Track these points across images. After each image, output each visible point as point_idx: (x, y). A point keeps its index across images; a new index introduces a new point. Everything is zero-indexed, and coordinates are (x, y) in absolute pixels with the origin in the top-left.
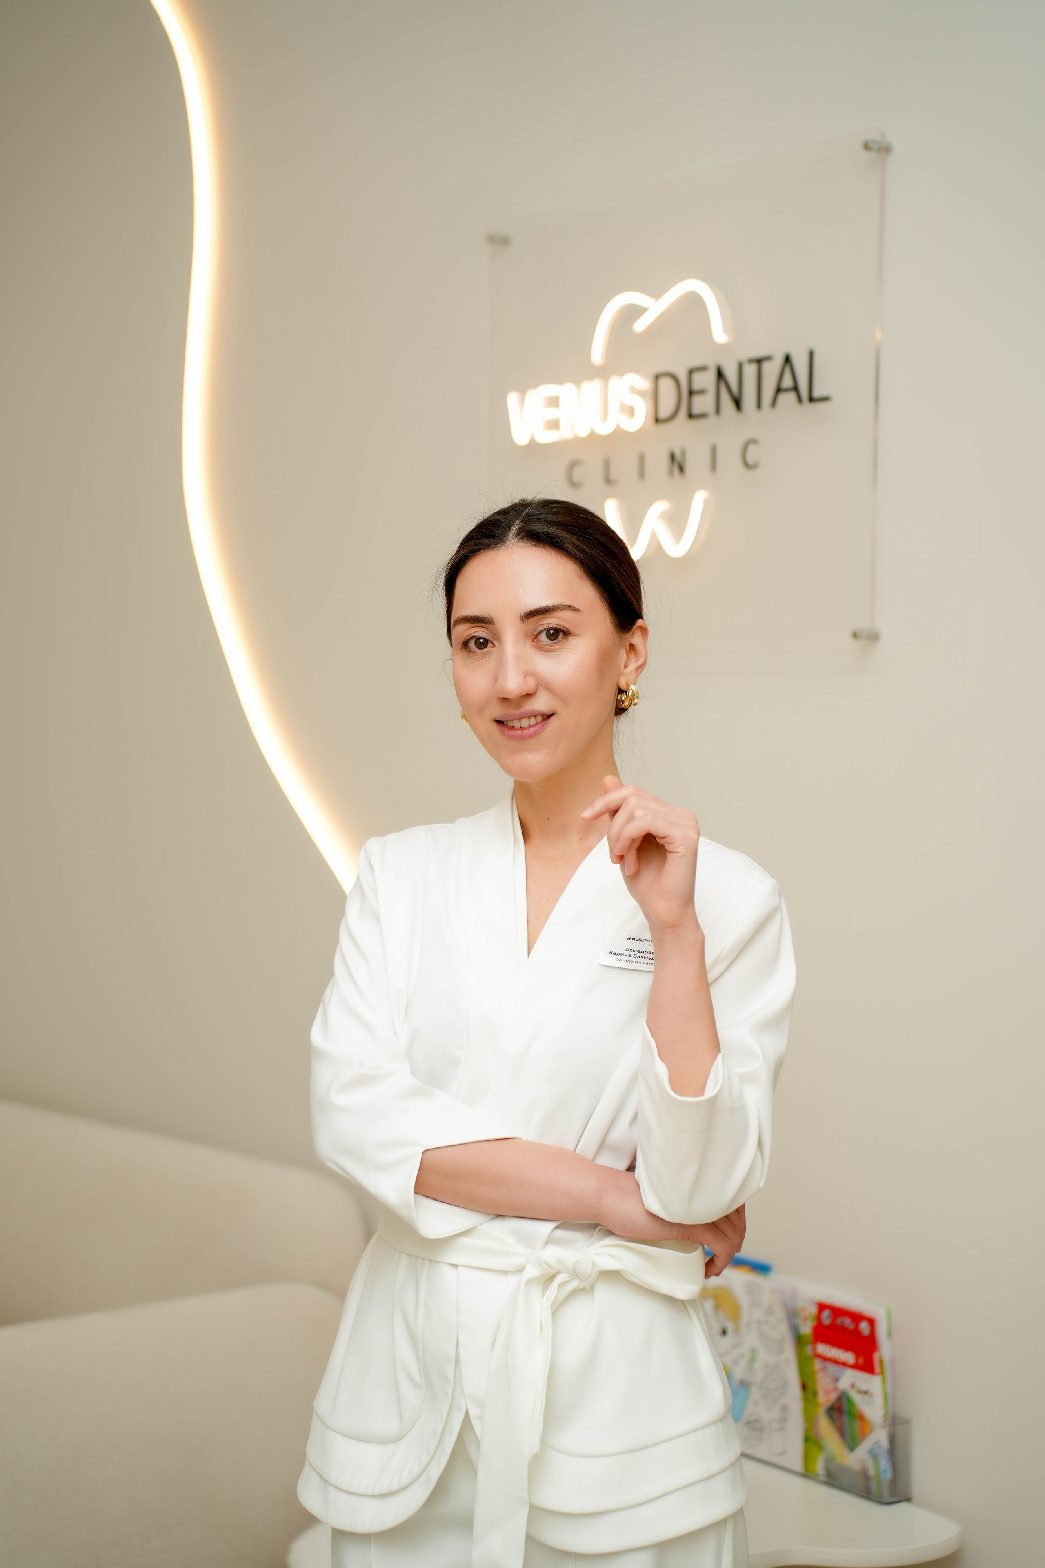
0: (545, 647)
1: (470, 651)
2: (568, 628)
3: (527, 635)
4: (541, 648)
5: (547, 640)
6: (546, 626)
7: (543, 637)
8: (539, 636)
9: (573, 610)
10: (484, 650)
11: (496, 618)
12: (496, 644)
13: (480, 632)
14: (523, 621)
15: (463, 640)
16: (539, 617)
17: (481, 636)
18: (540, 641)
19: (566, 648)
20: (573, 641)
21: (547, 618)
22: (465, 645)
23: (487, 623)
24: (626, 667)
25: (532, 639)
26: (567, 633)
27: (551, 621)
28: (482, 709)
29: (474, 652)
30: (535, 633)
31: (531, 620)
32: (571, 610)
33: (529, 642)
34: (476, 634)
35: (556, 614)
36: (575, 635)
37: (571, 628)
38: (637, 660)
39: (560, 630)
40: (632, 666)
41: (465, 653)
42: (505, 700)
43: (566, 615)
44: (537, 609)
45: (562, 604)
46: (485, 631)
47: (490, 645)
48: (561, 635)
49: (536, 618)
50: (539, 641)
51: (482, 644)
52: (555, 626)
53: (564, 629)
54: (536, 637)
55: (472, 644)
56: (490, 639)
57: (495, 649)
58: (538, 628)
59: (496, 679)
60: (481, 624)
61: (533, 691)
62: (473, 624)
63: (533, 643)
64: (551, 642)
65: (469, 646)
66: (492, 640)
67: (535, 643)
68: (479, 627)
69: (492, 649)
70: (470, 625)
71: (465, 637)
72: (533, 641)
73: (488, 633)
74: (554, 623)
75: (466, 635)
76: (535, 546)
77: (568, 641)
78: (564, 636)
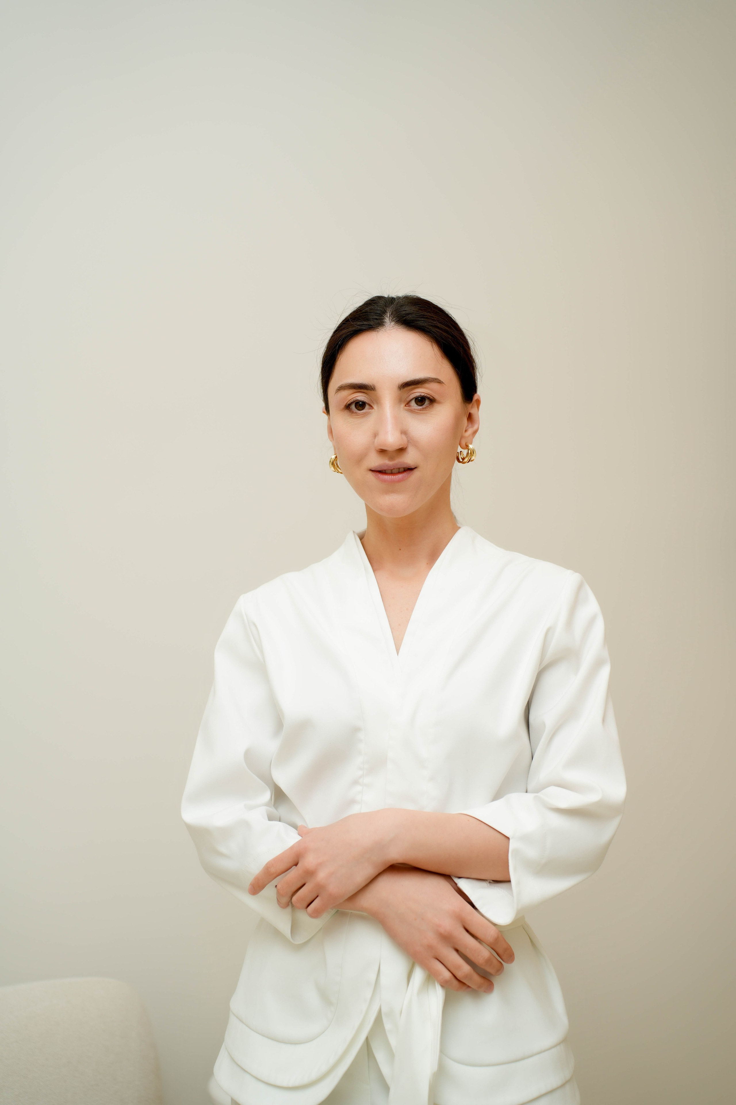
0: (416, 411)
1: (353, 412)
2: (434, 397)
3: (400, 400)
4: (412, 411)
5: (416, 405)
6: (418, 394)
7: (413, 403)
8: (410, 402)
10: (364, 411)
11: (378, 386)
12: (375, 407)
13: (360, 397)
14: (400, 389)
15: (346, 402)
16: (413, 387)
17: (362, 400)
18: (411, 406)
19: (431, 412)
20: (437, 407)
21: (418, 388)
22: (348, 407)
23: (370, 390)
24: (466, 431)
26: (432, 401)
27: (420, 391)
28: (360, 459)
29: (355, 412)
30: (409, 399)
31: (406, 389)
32: (437, 382)
33: (403, 405)
34: (359, 398)
35: (427, 385)
36: (439, 403)
37: (436, 397)
38: (472, 428)
39: (429, 398)
40: (470, 431)
41: (346, 412)
42: (382, 452)
43: (434, 386)
44: (412, 381)
45: (431, 377)
46: (366, 396)
47: (367, 406)
48: (427, 402)
49: (410, 387)
51: (362, 406)
52: (425, 394)
53: (431, 397)
54: (408, 404)
55: (353, 407)
56: (369, 402)
57: (373, 410)
58: (410, 396)
59: (375, 435)
60: (362, 390)
61: (405, 447)
62: (354, 390)
63: (406, 408)
64: (421, 407)
65: (350, 408)
66: (370, 404)
67: (408, 408)
68: (360, 393)
69: (370, 410)
70: (351, 391)
71: (348, 401)
72: (406, 406)
73: (368, 398)
74: (424, 392)
75: (349, 399)
76: (408, 330)
77: (433, 407)
78: (430, 403)
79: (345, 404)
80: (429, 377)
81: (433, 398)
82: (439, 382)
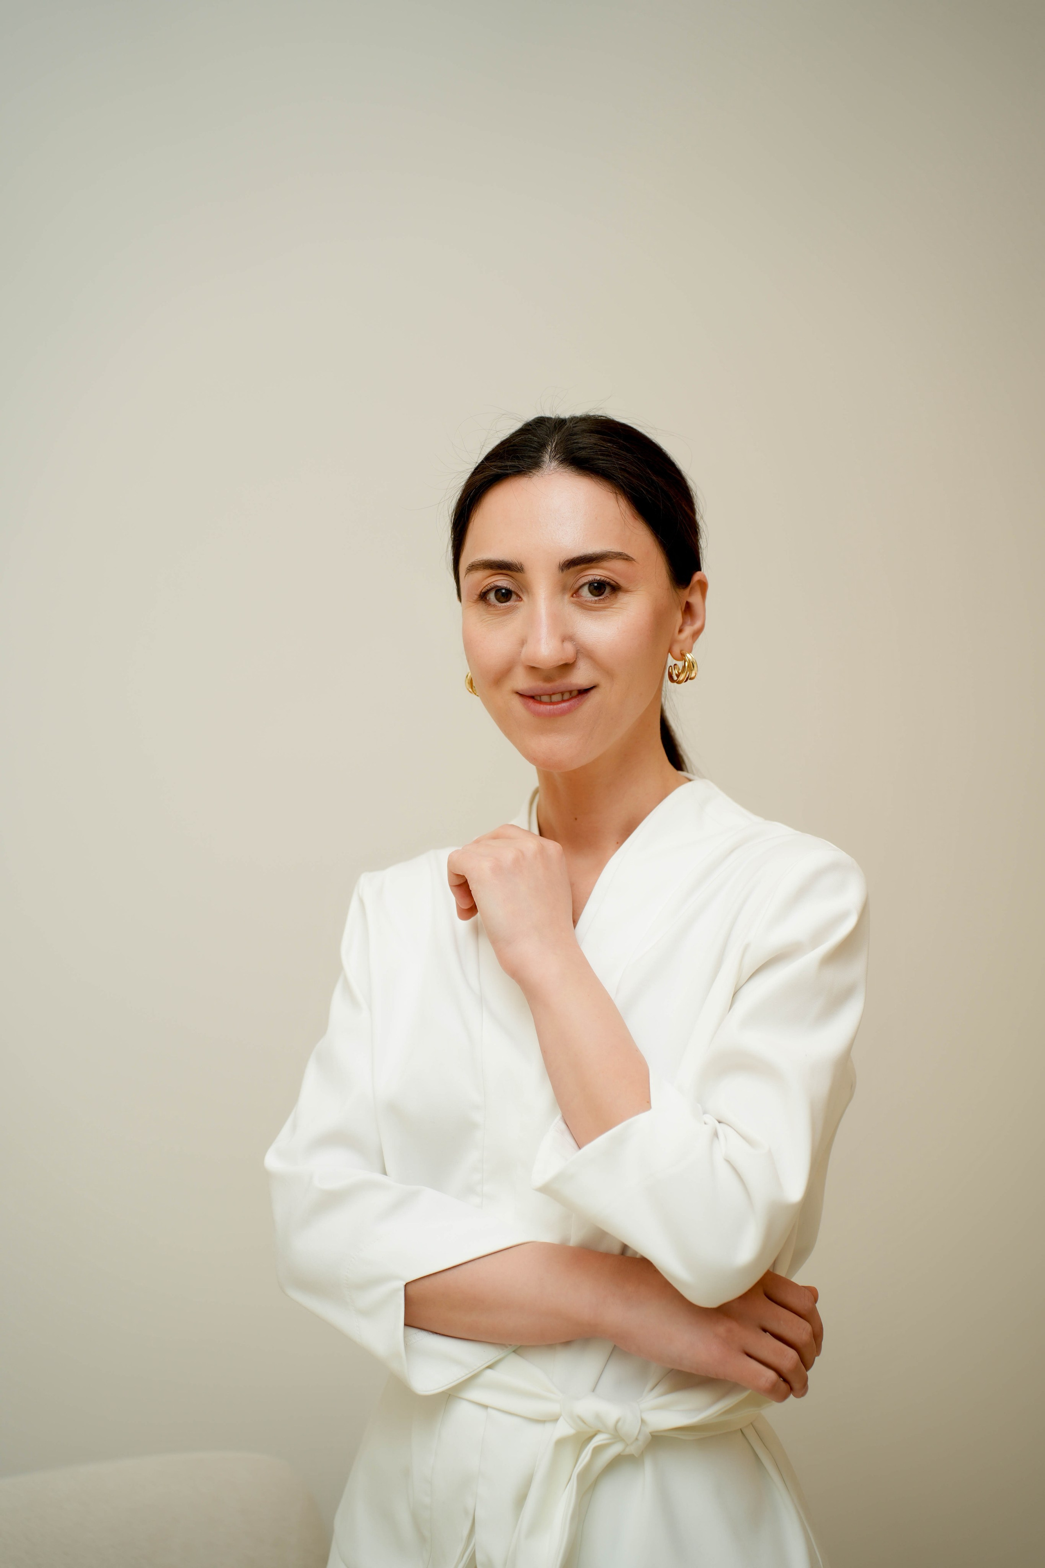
0: (589, 604)
1: (490, 605)
3: (564, 589)
4: (583, 606)
5: (589, 595)
6: (590, 578)
7: (585, 592)
8: (580, 590)
9: (627, 559)
10: (508, 603)
11: (527, 565)
12: (525, 598)
13: (502, 581)
14: (562, 570)
15: (480, 590)
16: (583, 566)
17: (505, 586)
18: (581, 596)
19: (614, 606)
20: (623, 599)
21: (592, 567)
22: (483, 597)
23: (515, 571)
24: (680, 631)
25: (570, 594)
26: (615, 588)
27: (596, 573)
28: (499, 678)
29: (494, 606)
30: (577, 586)
31: (572, 569)
32: (624, 559)
33: (567, 597)
34: (499, 584)
35: (605, 564)
36: (627, 591)
37: (622, 582)
38: (692, 624)
39: (609, 584)
40: (688, 630)
41: (481, 606)
42: (533, 669)
43: (618, 565)
44: (581, 557)
45: (613, 551)
46: (510, 580)
47: (514, 597)
48: (608, 590)
49: (579, 567)
50: (579, 596)
51: (505, 595)
52: (603, 578)
53: (613, 582)
54: (576, 592)
55: (492, 596)
56: (516, 591)
57: (522, 603)
58: (580, 581)
60: (504, 572)
61: (571, 662)
62: (494, 572)
63: (572, 599)
64: (596, 598)
65: (486, 598)
66: (517, 592)
67: (575, 599)
68: (501, 575)
69: (517, 603)
70: (487, 572)
71: (482, 587)
72: (572, 596)
73: (514, 582)
74: (602, 574)
75: (485, 585)
76: (579, 474)
77: (616, 597)
78: (612, 592)
79: (478, 592)
80: (609, 551)
81: (617, 583)
82: (626, 558)
